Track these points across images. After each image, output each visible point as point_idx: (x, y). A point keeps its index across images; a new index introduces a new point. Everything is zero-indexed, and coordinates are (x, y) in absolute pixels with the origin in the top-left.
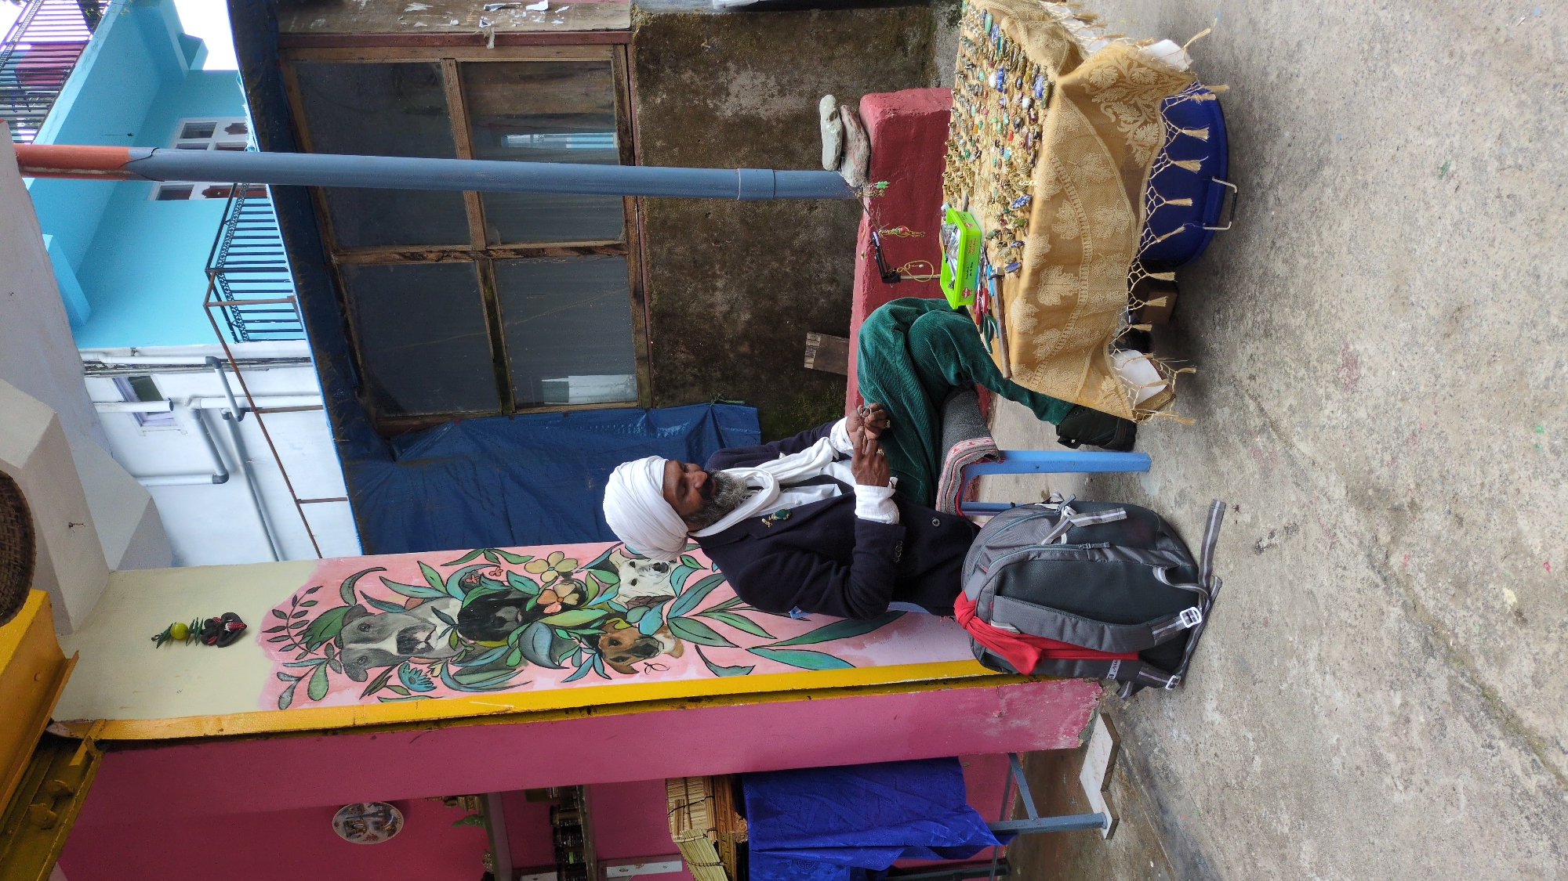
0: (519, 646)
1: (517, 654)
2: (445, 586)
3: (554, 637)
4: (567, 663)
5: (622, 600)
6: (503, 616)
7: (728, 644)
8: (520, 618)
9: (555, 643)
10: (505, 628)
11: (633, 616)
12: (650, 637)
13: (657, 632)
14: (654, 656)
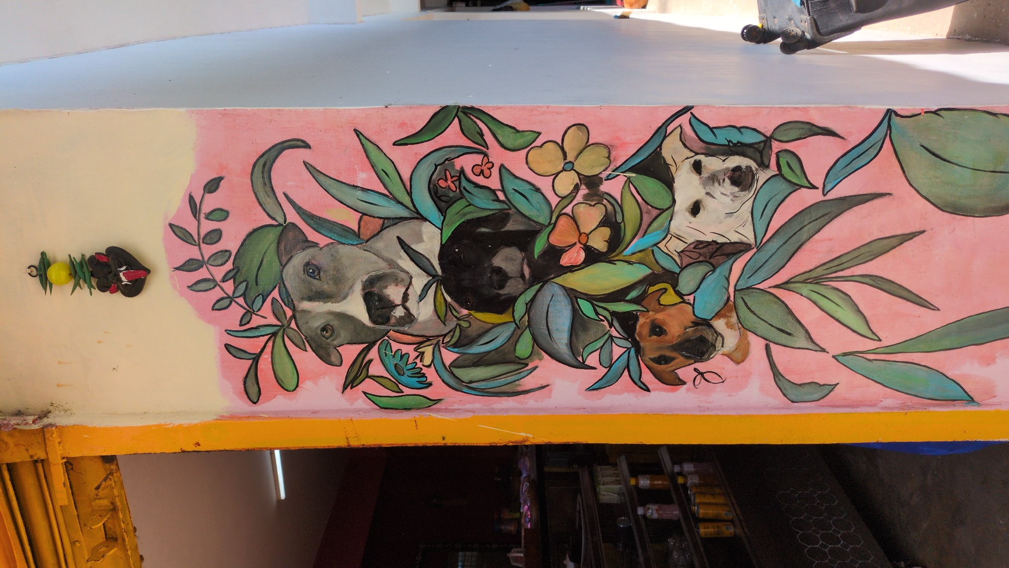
0: (529, 326)
1: (527, 338)
2: (410, 194)
3: (576, 312)
4: (592, 360)
5: (675, 246)
6: (503, 265)
7: (811, 346)
8: (527, 271)
9: (578, 323)
10: (509, 289)
11: (687, 282)
12: (706, 323)
13: (718, 315)
14: (708, 359)
